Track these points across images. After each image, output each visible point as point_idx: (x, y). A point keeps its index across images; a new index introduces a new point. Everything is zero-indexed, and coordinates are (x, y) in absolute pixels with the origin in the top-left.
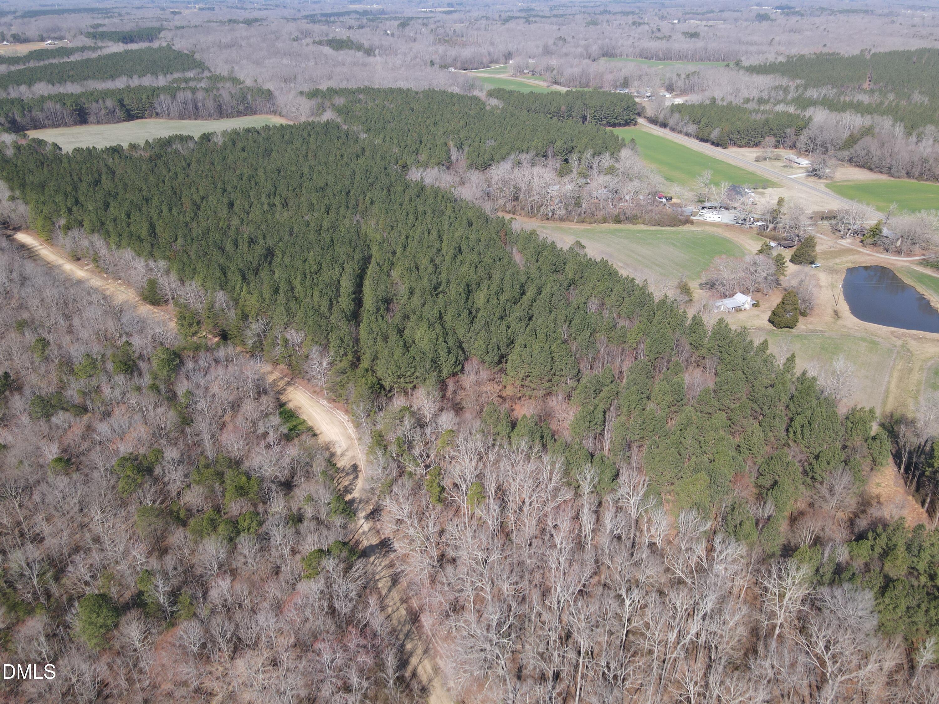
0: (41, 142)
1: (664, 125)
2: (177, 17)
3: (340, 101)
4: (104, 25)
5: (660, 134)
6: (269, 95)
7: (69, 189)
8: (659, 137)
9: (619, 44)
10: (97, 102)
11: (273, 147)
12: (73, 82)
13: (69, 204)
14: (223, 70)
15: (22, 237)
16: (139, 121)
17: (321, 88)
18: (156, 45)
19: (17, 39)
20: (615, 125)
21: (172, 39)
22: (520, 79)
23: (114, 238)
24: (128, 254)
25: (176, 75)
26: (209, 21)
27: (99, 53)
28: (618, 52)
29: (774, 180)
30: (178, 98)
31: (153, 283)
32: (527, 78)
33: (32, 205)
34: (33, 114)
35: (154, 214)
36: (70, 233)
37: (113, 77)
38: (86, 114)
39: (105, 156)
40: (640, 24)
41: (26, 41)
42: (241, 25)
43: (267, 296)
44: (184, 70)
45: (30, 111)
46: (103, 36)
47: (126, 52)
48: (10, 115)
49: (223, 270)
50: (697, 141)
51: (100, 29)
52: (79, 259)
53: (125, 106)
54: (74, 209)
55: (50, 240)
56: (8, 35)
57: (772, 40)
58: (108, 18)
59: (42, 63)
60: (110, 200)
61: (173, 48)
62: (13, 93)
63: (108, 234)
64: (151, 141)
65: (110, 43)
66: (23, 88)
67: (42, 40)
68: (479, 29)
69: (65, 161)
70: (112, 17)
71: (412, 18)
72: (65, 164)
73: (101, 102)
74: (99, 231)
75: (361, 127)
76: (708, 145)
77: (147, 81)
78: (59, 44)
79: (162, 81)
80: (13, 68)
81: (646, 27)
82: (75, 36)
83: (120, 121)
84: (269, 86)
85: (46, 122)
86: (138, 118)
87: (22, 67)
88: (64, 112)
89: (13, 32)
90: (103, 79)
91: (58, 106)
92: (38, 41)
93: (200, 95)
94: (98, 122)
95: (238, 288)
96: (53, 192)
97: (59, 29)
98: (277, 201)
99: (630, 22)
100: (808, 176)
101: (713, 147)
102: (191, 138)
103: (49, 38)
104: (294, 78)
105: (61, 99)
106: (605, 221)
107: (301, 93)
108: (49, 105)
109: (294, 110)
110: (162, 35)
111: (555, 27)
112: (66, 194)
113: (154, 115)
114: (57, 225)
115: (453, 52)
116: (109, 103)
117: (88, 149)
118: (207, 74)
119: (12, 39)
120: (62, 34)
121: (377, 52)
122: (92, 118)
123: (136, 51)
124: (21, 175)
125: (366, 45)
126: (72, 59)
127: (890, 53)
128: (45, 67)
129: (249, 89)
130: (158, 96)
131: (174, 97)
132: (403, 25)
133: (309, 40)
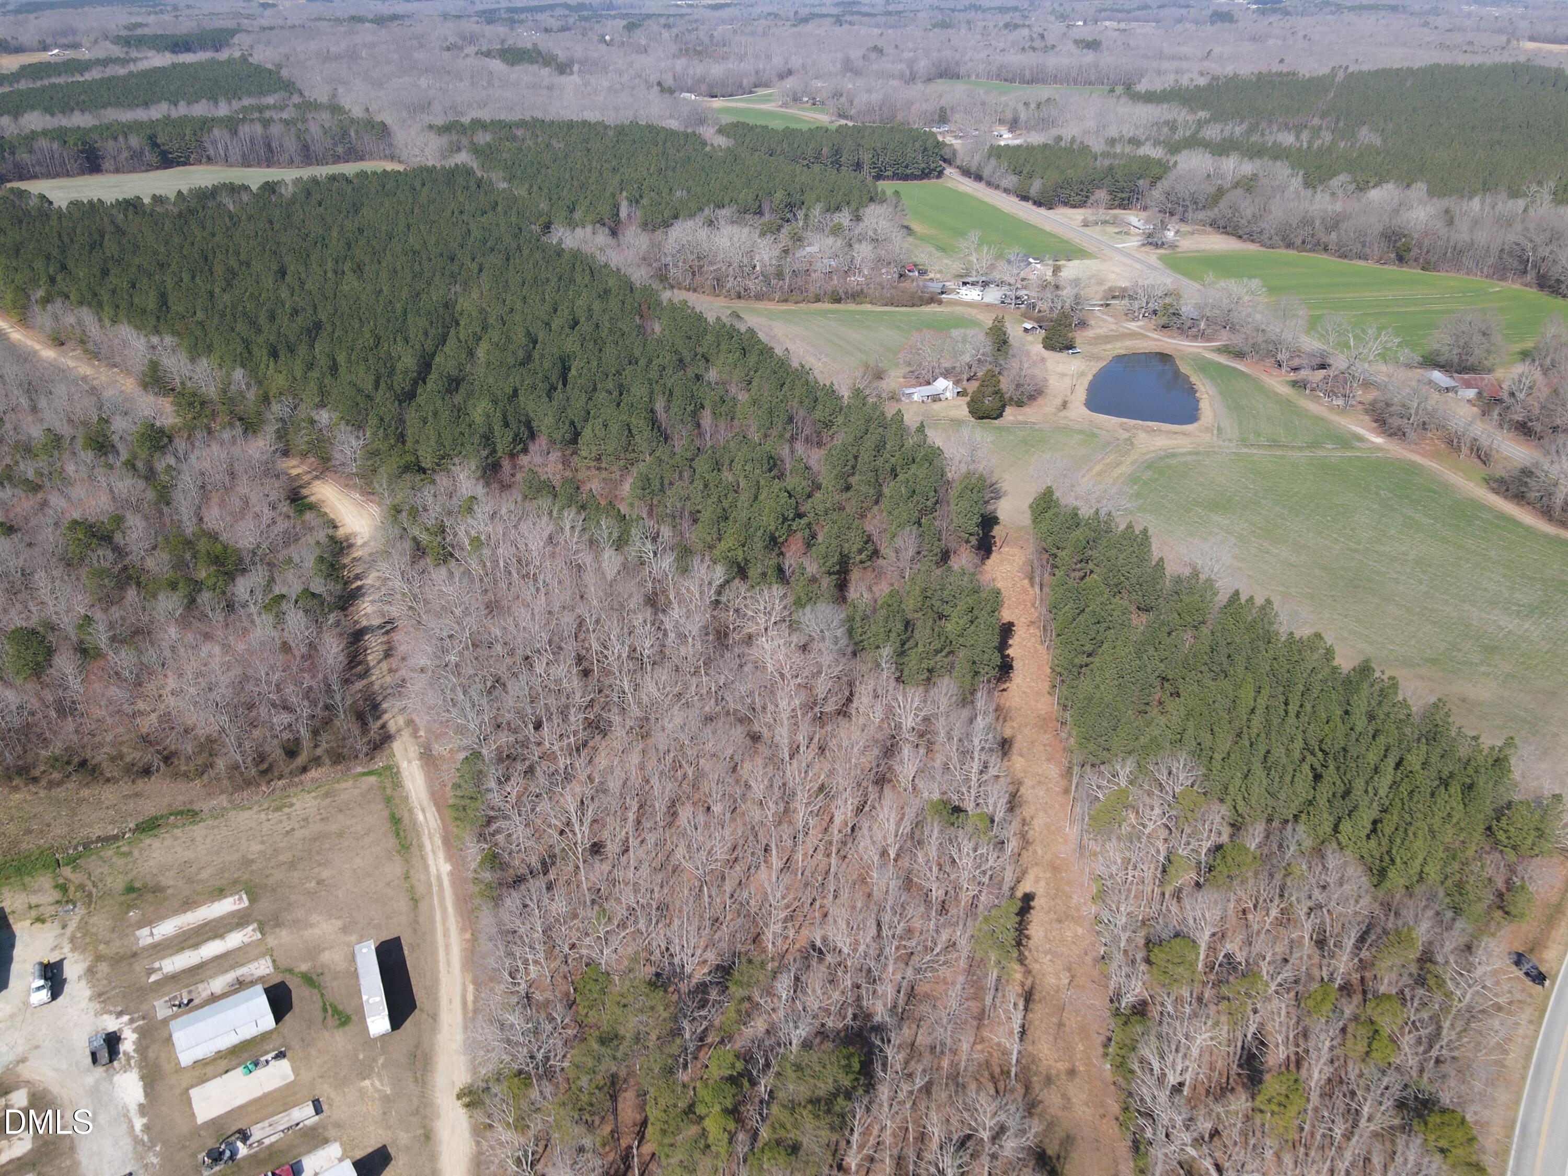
0: (22, 194)
1: (979, 178)
2: (268, 12)
3: (483, 138)
4: (146, 25)
6: (383, 131)
7: (55, 253)
8: (966, 195)
9: (967, 58)
10: (116, 139)
11: (364, 199)
12: (83, 111)
13: (51, 271)
14: (319, 93)
16: (182, 168)
17: (463, 120)
18: (223, 55)
19: (4, 47)
20: (906, 178)
21: (252, 47)
22: (793, 111)
23: (108, 310)
24: (126, 331)
25: (246, 102)
26: (316, 19)
27: (132, 67)
28: (962, 71)
29: (1092, 249)
30: (241, 134)
31: (154, 366)
32: (803, 110)
34: (18, 157)
35: (170, 283)
36: (49, 307)
37: (146, 104)
38: (97, 157)
39: (114, 212)
40: (1016, 26)
41: (19, 50)
42: (367, 24)
43: (298, 374)
44: (262, 93)
45: (13, 153)
46: (141, 42)
47: (174, 66)
49: (247, 344)
50: (1016, 200)
51: (139, 31)
52: (63, 344)
53: (158, 146)
54: (59, 278)
55: (24, 321)
57: (1209, 53)
58: (156, 13)
59: (39, 84)
60: (110, 265)
61: (251, 60)
63: (100, 305)
64: (185, 192)
65: (151, 53)
66: (6, 120)
67: (45, 48)
68: (753, 33)
69: (54, 217)
70: (162, 12)
71: (649, 16)
72: (54, 223)
73: (121, 139)
74: (90, 305)
75: (501, 174)
76: (1029, 205)
77: (200, 109)
78: (70, 54)
79: (223, 110)
81: (1025, 32)
82: (96, 42)
83: (150, 168)
84: (386, 117)
85: (37, 168)
86: (179, 164)
87: (7, 89)
88: (65, 155)
90: (131, 106)
91: (55, 146)
92: (38, 50)
93: (276, 130)
94: (117, 171)
95: (263, 366)
96: (30, 256)
97: (73, 32)
98: (347, 267)
99: (1001, 24)
100: (1143, 245)
101: (1034, 208)
102: (246, 188)
103: (56, 46)
104: (426, 106)
105: (60, 135)
106: (818, 299)
107: (431, 127)
108: (43, 143)
109: (417, 152)
110: (236, 40)
111: (877, 31)
112: (48, 258)
113: (204, 160)
114: (33, 298)
115: (698, 69)
116: (134, 141)
117: (91, 202)
118: (296, 99)
120: (77, 39)
121: (576, 68)
122: (108, 164)
123: (191, 65)
125: (562, 56)
126: (88, 76)
127: (1377, 72)
128: (44, 89)
129: (352, 121)
130: (210, 131)
131: (234, 133)
132: (631, 27)
133: (471, 50)
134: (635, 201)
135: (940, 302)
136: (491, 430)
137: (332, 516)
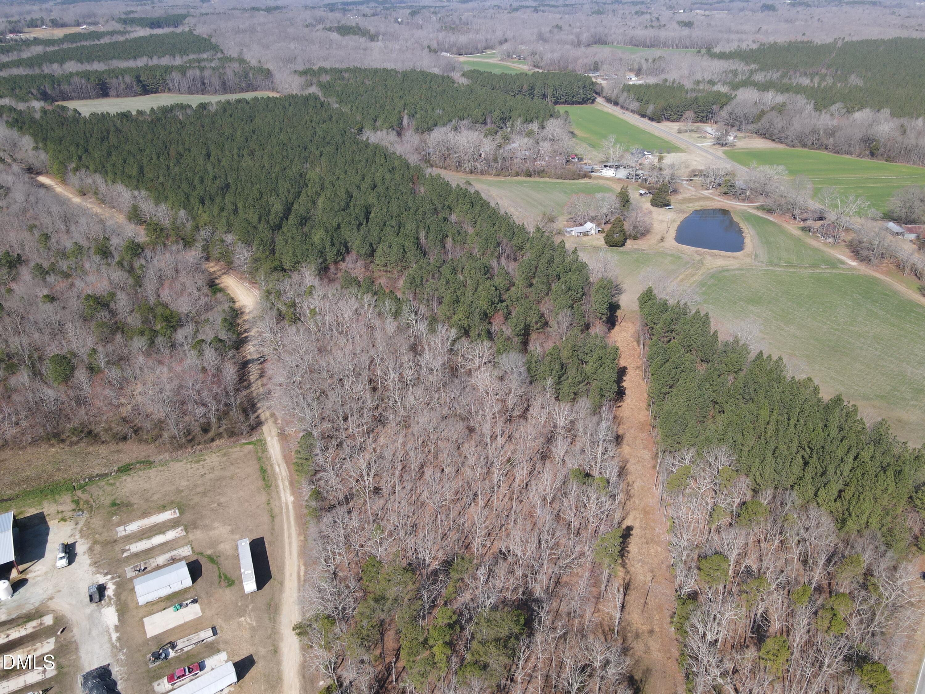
0: (64, 108)
1: (616, 104)
2: (205, 5)
3: (325, 78)
4: (136, 12)
5: (610, 111)
6: (268, 74)
7: (82, 142)
8: (608, 114)
9: (612, 32)
10: (117, 77)
11: (256, 113)
12: (99, 61)
13: (79, 153)
14: (232, 52)
15: (42, 179)
16: (154, 95)
17: (314, 68)
18: (179, 30)
19: (55, 24)
20: (572, 103)
21: (195, 25)
22: (507, 64)
23: (110, 176)
24: (120, 188)
25: (191, 57)
26: (234, 9)
27: (127, 36)
28: (609, 40)
29: (683, 146)
30: (188, 75)
31: (135, 208)
32: (513, 62)
33: (50, 153)
34: (62, 87)
35: (145, 160)
36: (78, 173)
37: (135, 58)
38: (107, 88)
39: (115, 119)
40: (642, 13)
41: (63, 25)
42: (261, 12)
43: (216, 213)
44: (200, 52)
45: (59, 85)
46: (133, 22)
47: (151, 36)
48: (42, 88)
49: (187, 196)
50: (638, 117)
51: (132, 16)
52: (85, 195)
53: (141, 82)
54: (84, 157)
55: (64, 181)
56: (47, 19)
57: (759, 29)
58: (142, 5)
59: (74, 45)
60: (112, 150)
61: (194, 32)
62: (47, 69)
63: (106, 173)
64: (155, 108)
65: (138, 28)
66: (55, 66)
67: (78, 25)
68: (485, 17)
69: (82, 122)
70: (145, 4)
71: (424, 7)
72: (81, 125)
73: (120, 78)
74: (100, 172)
75: (335, 99)
76: (646, 120)
77: (165, 61)
78: (92, 28)
79: (178, 61)
80: (48, 49)
81: (648, 17)
82: (107, 21)
83: (136, 94)
84: (270, 66)
85: (73, 94)
86: (152, 92)
87: (56, 48)
88: (89, 86)
89: (52, 18)
90: (127, 59)
91: (83, 81)
92: (75, 26)
93: (207, 73)
94: (118, 96)
95: (196, 209)
96: (68, 144)
97: (95, 15)
98: (245, 152)
99: (633, 12)
100: (714, 144)
102: (190, 106)
103: (85, 23)
104: (293, 60)
105: (86, 75)
106: (517, 175)
107: (295, 72)
108: (76, 80)
109: (287, 86)
110: (186, 21)
111: (558, 16)
112: (78, 145)
113: (167, 90)
114: (69, 168)
115: (452, 38)
116: (128, 79)
117: (102, 114)
118: (220, 55)
119: (50, 24)
120: (97, 20)
121: (380, 37)
122: (112, 92)
123: (161, 35)
124: (44, 131)
125: (373, 31)
126: (102, 41)
127: (862, 41)
128: (77, 49)
129: (251, 68)
130: (170, 73)
131: (184, 74)
132: (413, 14)
133: (320, 27)
134: (412, 116)
135: (590, 177)
136: (324, 248)
137: (232, 296)
